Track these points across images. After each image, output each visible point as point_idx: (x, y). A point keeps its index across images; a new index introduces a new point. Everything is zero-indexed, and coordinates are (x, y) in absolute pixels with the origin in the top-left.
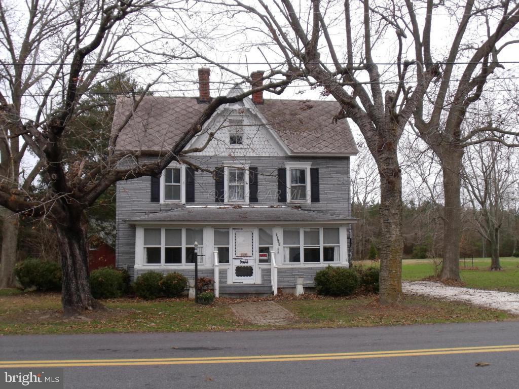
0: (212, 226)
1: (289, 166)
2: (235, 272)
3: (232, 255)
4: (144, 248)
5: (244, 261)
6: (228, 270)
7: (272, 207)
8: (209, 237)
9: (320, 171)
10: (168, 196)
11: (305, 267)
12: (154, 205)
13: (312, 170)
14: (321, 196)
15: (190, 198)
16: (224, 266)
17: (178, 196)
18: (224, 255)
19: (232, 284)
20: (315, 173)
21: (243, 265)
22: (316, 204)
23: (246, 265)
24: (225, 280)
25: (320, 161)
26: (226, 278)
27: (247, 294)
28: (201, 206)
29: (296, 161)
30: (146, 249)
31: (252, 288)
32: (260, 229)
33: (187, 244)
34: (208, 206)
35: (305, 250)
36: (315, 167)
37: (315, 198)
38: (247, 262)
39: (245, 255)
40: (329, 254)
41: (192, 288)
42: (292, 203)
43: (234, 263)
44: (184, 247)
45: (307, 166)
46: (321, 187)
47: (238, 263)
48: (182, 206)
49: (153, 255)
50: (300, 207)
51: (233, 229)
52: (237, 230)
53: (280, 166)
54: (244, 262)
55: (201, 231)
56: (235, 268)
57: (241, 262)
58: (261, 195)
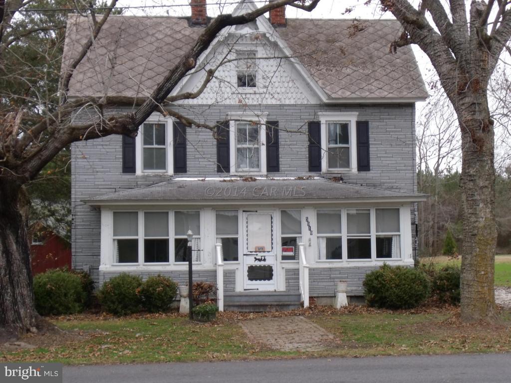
0: (213, 208)
1: (326, 119)
2: (246, 273)
3: (242, 249)
4: (114, 240)
5: (260, 258)
6: (236, 271)
7: (300, 178)
8: (208, 224)
9: (371, 125)
10: (147, 165)
11: (349, 266)
12: (128, 177)
13: (359, 124)
14: (373, 162)
15: (181, 167)
16: (231, 265)
17: (162, 165)
18: (230, 250)
19: (243, 291)
20: (363, 128)
21: (258, 263)
22: (364, 174)
23: (262, 263)
24: (232, 286)
25: (369, 111)
26: (234, 282)
27: (265, 306)
28: (196, 179)
29: (335, 110)
30: (116, 243)
31: (271, 297)
32: (282, 211)
33: (176, 234)
34: (207, 179)
35: (349, 241)
36: (363, 119)
37: (364, 165)
38: (265, 260)
39: (261, 250)
40: (385, 247)
41: (185, 297)
42: (328, 173)
43: (246, 262)
44: (172, 238)
45: (352, 119)
46: (372, 149)
47: (251, 261)
48: (169, 179)
49: (127, 251)
50: (342, 179)
51: (244, 211)
52: (248, 213)
53: (312, 118)
54: (260, 260)
55: (198, 216)
56: (246, 269)
57: (256, 259)
58: (284, 161)
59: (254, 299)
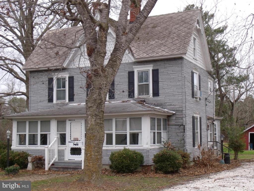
0: (56, 118)
1: (137, 70)
2: (70, 151)
3: (68, 139)
4: (17, 134)
5: (76, 143)
6: (65, 150)
7: (123, 102)
8: (54, 126)
9: (160, 71)
12: (50, 104)
13: (153, 71)
14: (160, 91)
15: (71, 99)
16: (62, 147)
17: (64, 98)
18: (63, 139)
19: (68, 160)
20: (156, 73)
21: (75, 146)
22: (156, 98)
23: (77, 146)
24: (63, 157)
25: (159, 63)
26: (63, 156)
29: (141, 65)
30: (18, 136)
33: (41, 132)
35: (116, 135)
36: (156, 68)
37: (156, 93)
38: (78, 145)
39: (76, 139)
41: (30, 162)
42: (138, 98)
43: (70, 145)
44: (39, 133)
45: (150, 68)
46: (160, 84)
47: (72, 145)
50: (145, 101)
51: (69, 120)
52: (71, 121)
53: (131, 70)
54: (76, 145)
55: (49, 122)
56: (70, 149)
57: (74, 144)
58: (117, 93)
59: (67, 164)
